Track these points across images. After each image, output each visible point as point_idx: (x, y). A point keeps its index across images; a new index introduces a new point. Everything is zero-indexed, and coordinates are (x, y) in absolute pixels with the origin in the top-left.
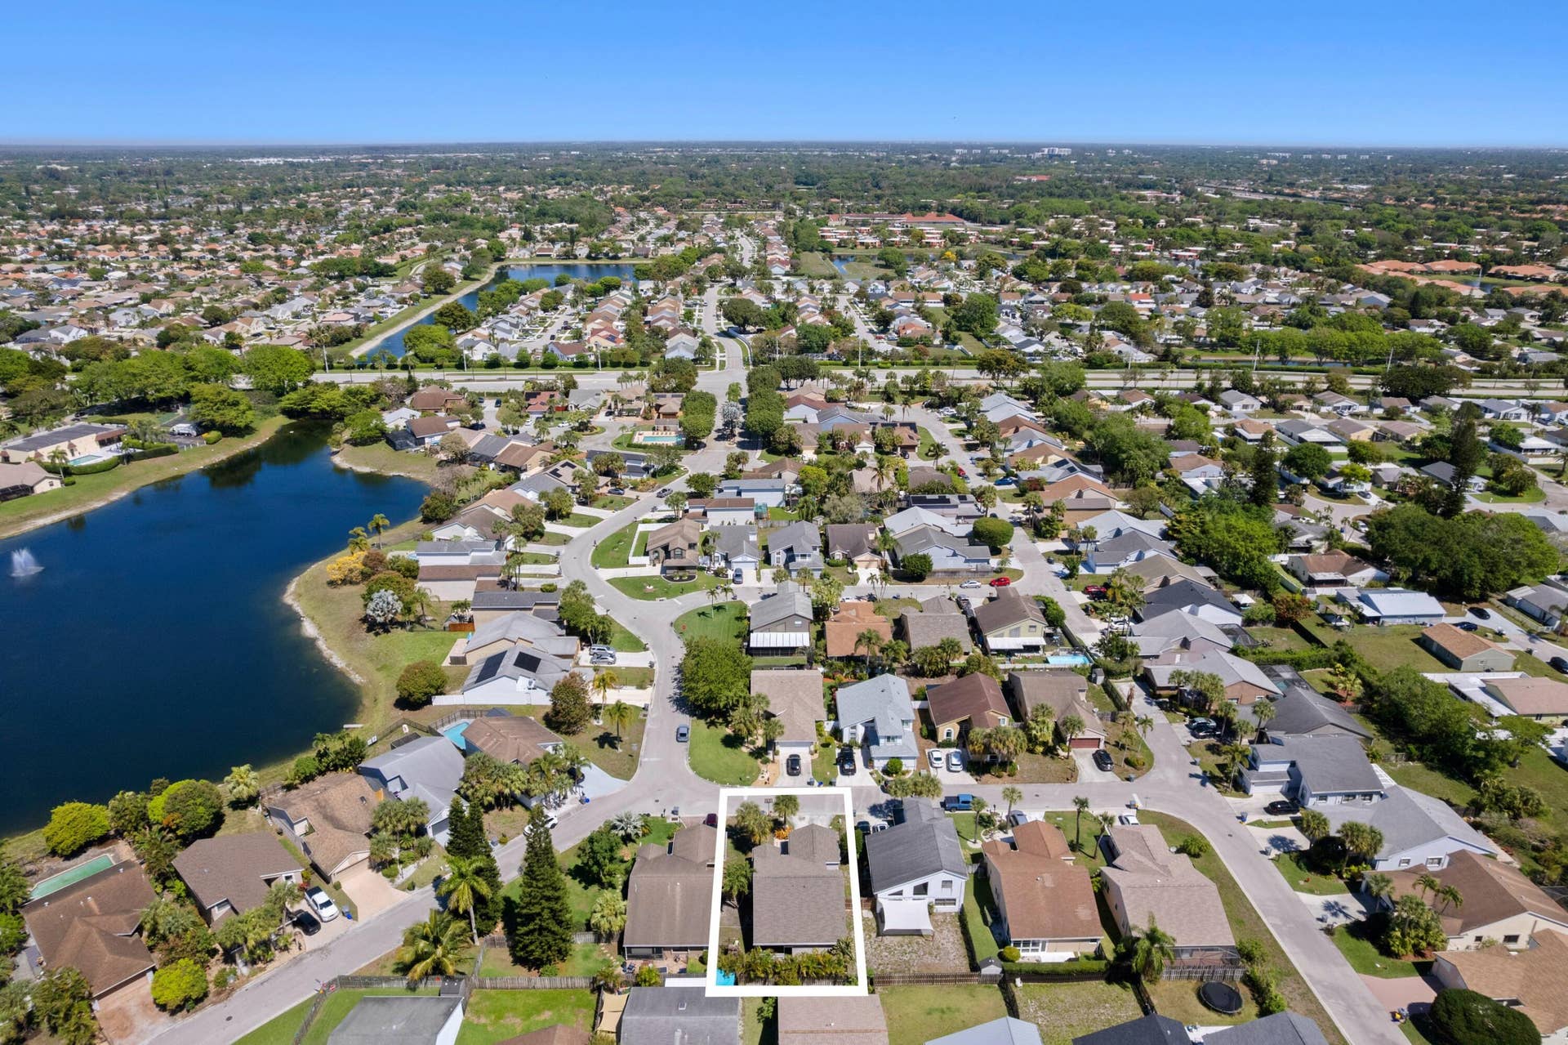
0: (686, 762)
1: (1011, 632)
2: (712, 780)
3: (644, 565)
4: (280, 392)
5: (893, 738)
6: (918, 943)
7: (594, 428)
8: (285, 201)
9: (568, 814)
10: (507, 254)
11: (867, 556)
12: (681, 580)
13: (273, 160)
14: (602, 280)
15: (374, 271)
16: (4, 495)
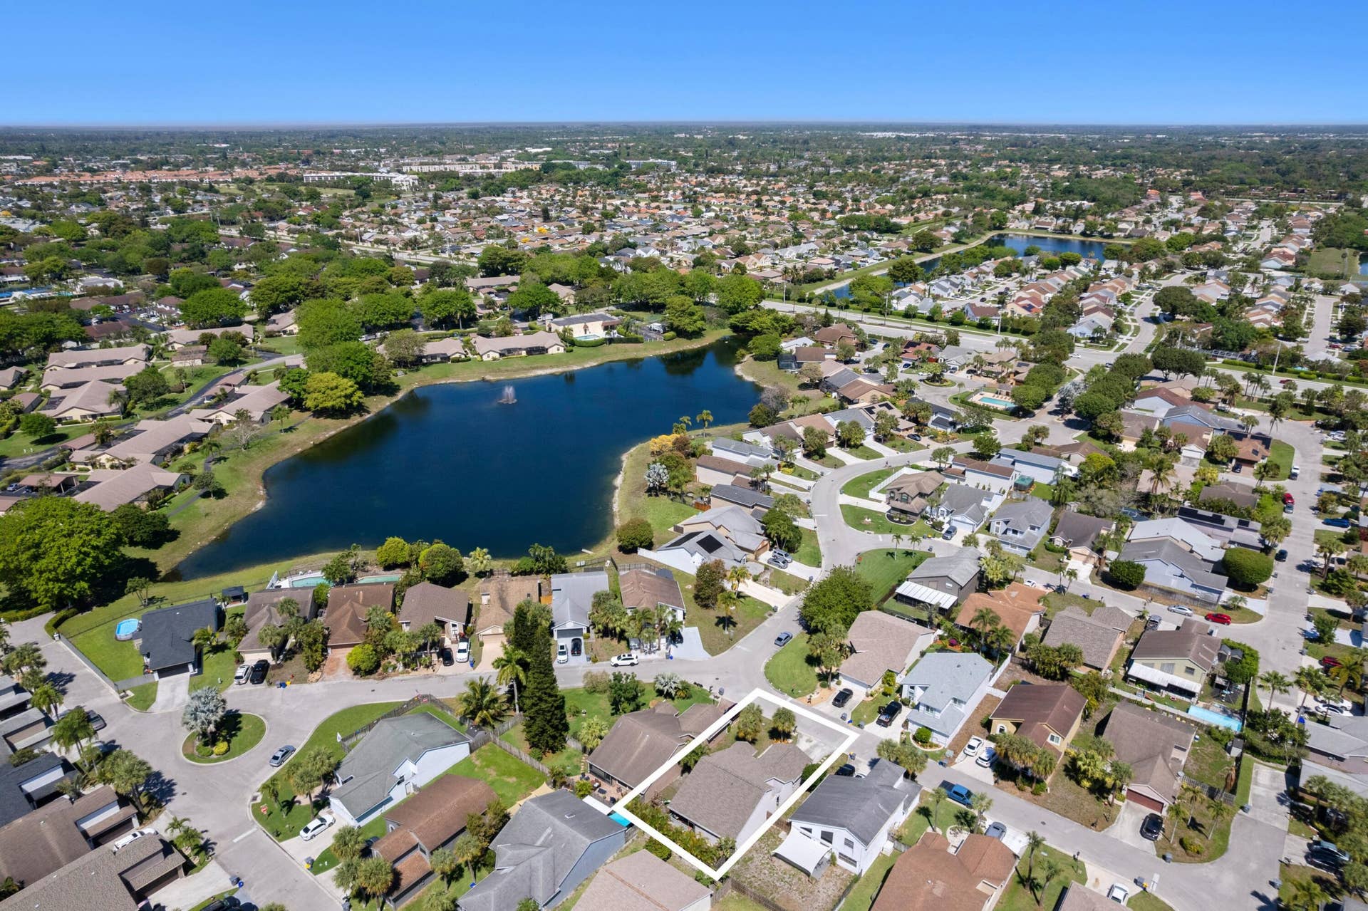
0: (766, 660)
1: (1163, 665)
2: (770, 681)
3: (880, 502)
4: (733, 311)
5: (932, 709)
6: (800, 879)
7: (945, 381)
8: (868, 167)
9: (651, 661)
10: (1008, 224)
11: (1085, 550)
12: (899, 522)
13: (889, 134)
14: (1063, 255)
15: (884, 228)
16: (531, 351)
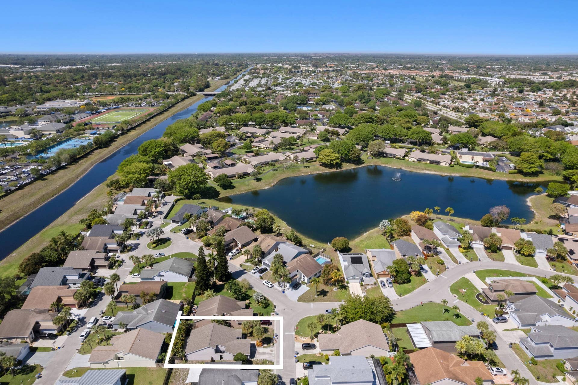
16: (432, 162)
